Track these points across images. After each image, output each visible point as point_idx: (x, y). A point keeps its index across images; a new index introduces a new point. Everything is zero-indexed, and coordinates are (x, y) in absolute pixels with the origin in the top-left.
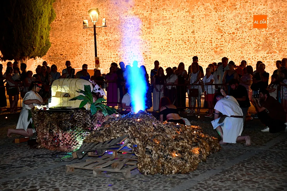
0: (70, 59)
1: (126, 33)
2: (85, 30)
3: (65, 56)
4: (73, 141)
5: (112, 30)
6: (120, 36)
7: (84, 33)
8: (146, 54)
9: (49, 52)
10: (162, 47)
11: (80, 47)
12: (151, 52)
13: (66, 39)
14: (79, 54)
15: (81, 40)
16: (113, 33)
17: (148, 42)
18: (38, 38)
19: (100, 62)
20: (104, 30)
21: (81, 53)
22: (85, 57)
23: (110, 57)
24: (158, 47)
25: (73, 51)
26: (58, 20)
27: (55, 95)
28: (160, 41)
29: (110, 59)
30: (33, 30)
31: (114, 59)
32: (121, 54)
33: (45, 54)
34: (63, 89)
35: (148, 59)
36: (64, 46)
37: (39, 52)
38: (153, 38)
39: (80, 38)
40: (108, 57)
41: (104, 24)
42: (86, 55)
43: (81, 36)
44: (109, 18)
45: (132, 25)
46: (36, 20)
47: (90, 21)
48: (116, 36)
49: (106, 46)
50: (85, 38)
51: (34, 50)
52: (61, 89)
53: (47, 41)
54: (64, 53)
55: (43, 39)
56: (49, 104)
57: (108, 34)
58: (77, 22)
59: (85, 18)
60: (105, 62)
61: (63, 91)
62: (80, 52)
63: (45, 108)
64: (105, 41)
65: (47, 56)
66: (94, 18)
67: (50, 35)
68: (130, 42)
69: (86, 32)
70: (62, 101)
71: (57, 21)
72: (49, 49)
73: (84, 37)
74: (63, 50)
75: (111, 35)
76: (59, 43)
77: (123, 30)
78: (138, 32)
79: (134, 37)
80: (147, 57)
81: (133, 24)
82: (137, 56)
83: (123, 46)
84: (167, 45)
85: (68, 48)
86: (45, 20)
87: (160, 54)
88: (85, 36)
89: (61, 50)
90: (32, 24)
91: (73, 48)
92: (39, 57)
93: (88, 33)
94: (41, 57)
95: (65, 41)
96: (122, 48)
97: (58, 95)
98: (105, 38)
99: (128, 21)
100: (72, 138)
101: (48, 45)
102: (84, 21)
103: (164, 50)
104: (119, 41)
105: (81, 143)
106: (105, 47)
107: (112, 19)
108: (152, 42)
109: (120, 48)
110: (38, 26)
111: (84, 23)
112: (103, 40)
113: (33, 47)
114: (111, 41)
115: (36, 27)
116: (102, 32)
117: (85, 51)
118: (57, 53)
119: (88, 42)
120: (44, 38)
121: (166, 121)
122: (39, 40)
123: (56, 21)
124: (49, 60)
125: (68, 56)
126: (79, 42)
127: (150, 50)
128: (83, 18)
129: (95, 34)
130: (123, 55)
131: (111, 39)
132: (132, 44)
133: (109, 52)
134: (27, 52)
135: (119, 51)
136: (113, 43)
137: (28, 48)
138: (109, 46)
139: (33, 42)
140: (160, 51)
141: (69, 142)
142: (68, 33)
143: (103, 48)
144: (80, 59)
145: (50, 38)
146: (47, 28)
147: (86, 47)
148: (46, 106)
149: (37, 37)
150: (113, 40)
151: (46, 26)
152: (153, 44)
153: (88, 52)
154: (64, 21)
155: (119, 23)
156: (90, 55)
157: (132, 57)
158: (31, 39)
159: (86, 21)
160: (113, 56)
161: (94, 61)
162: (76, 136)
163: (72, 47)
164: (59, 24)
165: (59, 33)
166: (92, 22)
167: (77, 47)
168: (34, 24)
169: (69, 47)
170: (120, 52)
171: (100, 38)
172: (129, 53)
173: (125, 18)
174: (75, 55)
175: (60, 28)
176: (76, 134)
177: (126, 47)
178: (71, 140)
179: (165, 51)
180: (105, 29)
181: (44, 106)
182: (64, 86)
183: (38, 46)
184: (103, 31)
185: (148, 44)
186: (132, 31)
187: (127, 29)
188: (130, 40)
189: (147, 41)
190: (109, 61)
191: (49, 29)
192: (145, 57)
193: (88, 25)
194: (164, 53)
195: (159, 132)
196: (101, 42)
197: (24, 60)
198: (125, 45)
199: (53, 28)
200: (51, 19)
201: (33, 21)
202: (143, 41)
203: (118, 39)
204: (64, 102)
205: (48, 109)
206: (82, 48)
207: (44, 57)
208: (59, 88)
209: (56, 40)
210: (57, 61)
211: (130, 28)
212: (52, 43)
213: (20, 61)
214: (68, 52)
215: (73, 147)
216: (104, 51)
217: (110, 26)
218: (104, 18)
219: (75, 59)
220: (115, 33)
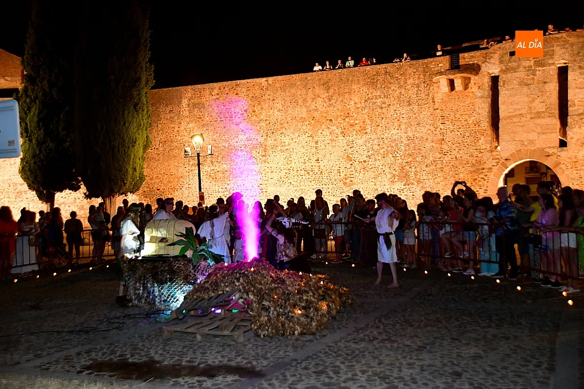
0: (168, 194)
1: (237, 163)
2: (187, 160)
3: (163, 191)
4: (172, 297)
5: (220, 158)
6: (229, 166)
7: (185, 163)
8: (262, 187)
9: (144, 187)
10: (281, 178)
11: (181, 180)
12: (268, 184)
13: (164, 171)
14: (179, 188)
15: (182, 171)
16: (222, 162)
17: (264, 173)
18: (130, 171)
19: (205, 198)
20: (210, 159)
21: (182, 187)
22: (186, 192)
23: (217, 191)
24: (275, 178)
25: (172, 185)
26: (154, 148)
27: (149, 241)
28: (278, 171)
29: (217, 193)
30: (124, 161)
31: (223, 193)
32: (231, 187)
33: (138, 189)
34: (159, 232)
35: (264, 193)
36: (161, 179)
37: (132, 187)
38: (269, 168)
39: (181, 169)
40: (215, 191)
41: (209, 152)
42: (189, 190)
43: (183, 166)
44: (215, 145)
45: (244, 153)
46: (128, 149)
47: (193, 148)
48: (225, 166)
49: (213, 178)
50: (187, 169)
51: (125, 185)
52: (156, 232)
53: (141, 173)
54: (162, 187)
55: (136, 171)
56: (142, 251)
57: (215, 163)
58: (177, 150)
59: (186, 145)
60: (212, 197)
61: (159, 235)
62: (181, 186)
63: (137, 257)
64: (211, 172)
65: (140, 191)
66: (198, 144)
67: (144, 166)
68: (242, 173)
69: (188, 162)
70: (158, 247)
71: (153, 150)
72: (144, 183)
73: (185, 168)
74: (160, 184)
75: (219, 164)
76: (156, 176)
77: (233, 158)
78: (251, 161)
79: (246, 166)
80: (263, 190)
81: (246, 152)
82: (251, 190)
83: (233, 178)
84: (287, 176)
85: (166, 182)
86: (139, 149)
87: (279, 186)
88: (187, 166)
89: (158, 184)
90: (123, 153)
91: (172, 182)
92: (131, 193)
93: (191, 163)
94: (133, 194)
95: (162, 172)
96: (232, 180)
97: (153, 240)
98: (212, 169)
99: (239, 148)
100: (171, 293)
101: (142, 178)
102: (186, 149)
103: (283, 181)
104: (229, 172)
105: (181, 299)
106: (211, 180)
107: (219, 145)
108: (268, 172)
109: (230, 181)
110: (130, 156)
111: (185, 152)
112: (209, 171)
113: (124, 181)
114: (218, 171)
115: (128, 157)
116: (207, 162)
117: (187, 185)
118: (153, 188)
119: (190, 173)
120: (138, 170)
121: (286, 270)
122: (131, 172)
123: (152, 149)
124: (143, 197)
125: (166, 191)
126: (180, 174)
127: (266, 182)
128: (184, 145)
129: (199, 164)
130: (233, 189)
131: (219, 170)
132: (244, 176)
133: (216, 185)
134: (116, 188)
135: (228, 184)
136: (221, 175)
137: (118, 182)
138: (216, 178)
139: (125, 176)
140: (278, 183)
141: (168, 298)
142: (166, 164)
143: (209, 181)
144: (180, 194)
145: (145, 170)
146: (141, 159)
147: (188, 179)
148: (138, 254)
149: (129, 169)
150: (221, 171)
151: (140, 155)
152: (270, 175)
153: (190, 186)
154: (162, 149)
155: (228, 151)
156: (194, 189)
157: (245, 191)
158: (122, 171)
159: (188, 149)
160: (221, 190)
161: (198, 197)
162: (176, 290)
163: (172, 180)
164: (155, 153)
165: (155, 164)
166: (196, 149)
167: (177, 180)
168: (125, 154)
169: (167, 180)
170: (230, 185)
171: (205, 169)
172: (240, 185)
173: (236, 144)
174: (174, 189)
175: (157, 158)
176: (176, 288)
177: (237, 178)
178: (169, 295)
179: (284, 183)
180: (212, 157)
181: (136, 254)
182: (160, 229)
183: (130, 179)
184: (208, 160)
185: (263, 175)
186: (244, 159)
187: (238, 158)
188: (242, 170)
189: (262, 172)
190: (216, 196)
191: (143, 159)
192: (261, 191)
193: (190, 154)
194: (284, 185)
195: (278, 284)
196: (206, 173)
197: (113, 197)
198: (236, 177)
199: (148, 158)
200: (146, 147)
201: (125, 151)
202: (257, 171)
203: (227, 170)
204: (160, 248)
205: (140, 258)
206: (184, 181)
207: (137, 193)
208: (154, 231)
209: (152, 172)
210: (153, 198)
211: (242, 156)
212: (147, 176)
213: (108, 198)
214: (166, 187)
215: (172, 305)
216: (210, 184)
217: (217, 154)
218: (209, 144)
219: (175, 195)
220: (224, 163)
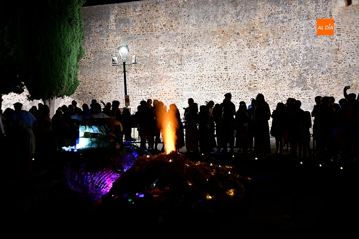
0: (99, 97)
1: (157, 70)
2: (114, 68)
3: (94, 94)
4: (102, 184)
5: (142, 67)
6: (150, 73)
7: (113, 71)
8: (178, 91)
9: (78, 91)
10: (194, 84)
11: (109, 85)
12: (183, 89)
13: (95, 77)
14: (108, 92)
15: (110, 77)
16: (144, 70)
17: (180, 79)
18: (66, 77)
19: (130, 100)
20: (134, 67)
21: (111, 91)
22: (114, 95)
23: (140, 95)
24: (190, 84)
25: (102, 89)
26: (87, 58)
27: (83, 136)
28: (192, 78)
29: (140, 96)
30: (61, 68)
31: (145, 97)
32: (152, 91)
33: (73, 93)
34: (91, 129)
35: (180, 96)
36: (93, 84)
37: (67, 91)
38: (185, 75)
39: (109, 76)
40: (138, 95)
41: (133, 61)
42: (116, 93)
43: (111, 73)
44: (138, 55)
45: (163, 62)
46: (64, 58)
47: (119, 58)
48: (147, 73)
49: (137, 84)
50: (114, 76)
51: (62, 89)
52: (89, 129)
53: (76, 79)
54: (93, 91)
55: (71, 77)
56: (77, 145)
57: (139, 71)
58: (106, 60)
59: (114, 55)
60: (136, 100)
61: (92, 131)
62: (109, 90)
63: (73, 150)
64: (135, 79)
65: (75, 94)
66: (124, 55)
67: (78, 73)
68: (161, 79)
69: (115, 70)
70: (90, 142)
71: (86, 59)
72: (78, 87)
73: (113, 74)
74: (91, 88)
75: (142, 72)
76: (88, 81)
77: (154, 66)
78: (169, 69)
79: (165, 74)
80: (179, 94)
81: (164, 61)
82: (169, 93)
83: (154, 83)
84: (199, 82)
85: (97, 86)
86: (73, 59)
87: (192, 91)
88: (114, 73)
89: (90, 89)
90: (60, 62)
91: (102, 86)
92: (67, 96)
93: (118, 71)
94: (69, 96)
95: (93, 79)
96: (153, 85)
97: (86, 135)
98: (136, 76)
99: (159, 58)
100: (102, 180)
101: (76, 83)
102: (114, 58)
103: (196, 87)
104: (150, 78)
105: (111, 185)
106: (135, 85)
107: (142, 55)
108: (183, 79)
109: (151, 86)
110: (66, 64)
111: (113, 61)
112: (134, 77)
113: (61, 86)
114: (141, 78)
115: (64, 65)
116: (132, 70)
117: (115, 89)
118: (85, 92)
119: (117, 79)
120: (72, 77)
121: (199, 162)
122: (67, 78)
123: (84, 59)
124: (77, 99)
125: (97, 94)
126: (108, 80)
127: (182, 87)
128: (112, 55)
129: (125, 72)
130: (153, 93)
131: (141, 77)
132: (163, 82)
133: (140, 90)
134: (55, 91)
135: (150, 89)
136: (143, 81)
137: (56, 86)
138: (139, 84)
139: (61, 81)
140: (192, 88)
141: (99, 184)
142: (97, 71)
143: (133, 86)
144: (109, 97)
145: (79, 76)
146: (75, 66)
147: (115, 84)
148: (73, 147)
149: (65, 76)
150: (143, 78)
151: (75, 64)
152: (185, 81)
153: (117, 90)
154: (93, 58)
155: (150, 60)
156: (120, 93)
157: (164, 94)
158: (59, 77)
159: (116, 58)
160: (143, 94)
161: (123, 99)
162: (106, 178)
163: (102, 85)
164: (87, 62)
165: (87, 71)
166: (122, 59)
167: (106, 85)
168: (62, 62)
169: (98, 85)
170: (151, 90)
171: (129, 76)
172: (160, 90)
173: (156, 54)
174: (104, 93)
175: (89, 66)
176: (105, 176)
177: (157, 84)
178: (100, 182)
179: (197, 88)
180: (135, 66)
182: (92, 127)
183: (66, 84)
184: (133, 68)
185: (179, 81)
186: (163, 67)
187: (157, 66)
188: (161, 76)
189: (178, 78)
190: (139, 99)
191: (78, 67)
192: (177, 95)
193: (117, 62)
194: (197, 90)
196: (131, 79)
197: (52, 99)
198: (156, 83)
199: (81, 66)
200: (79, 57)
201: (61, 59)
202: (174, 78)
203: (148, 77)
204: (93, 143)
205: (76, 151)
206: (112, 85)
207: (72, 96)
208: (87, 128)
209: (84, 78)
210: (86, 100)
211: (161, 64)
212: (80, 81)
213: (48, 100)
214: (96, 91)
215: (102, 190)
216: (134, 88)
217: (140, 63)
218: (134, 55)
219: (104, 97)
220: (146, 70)
